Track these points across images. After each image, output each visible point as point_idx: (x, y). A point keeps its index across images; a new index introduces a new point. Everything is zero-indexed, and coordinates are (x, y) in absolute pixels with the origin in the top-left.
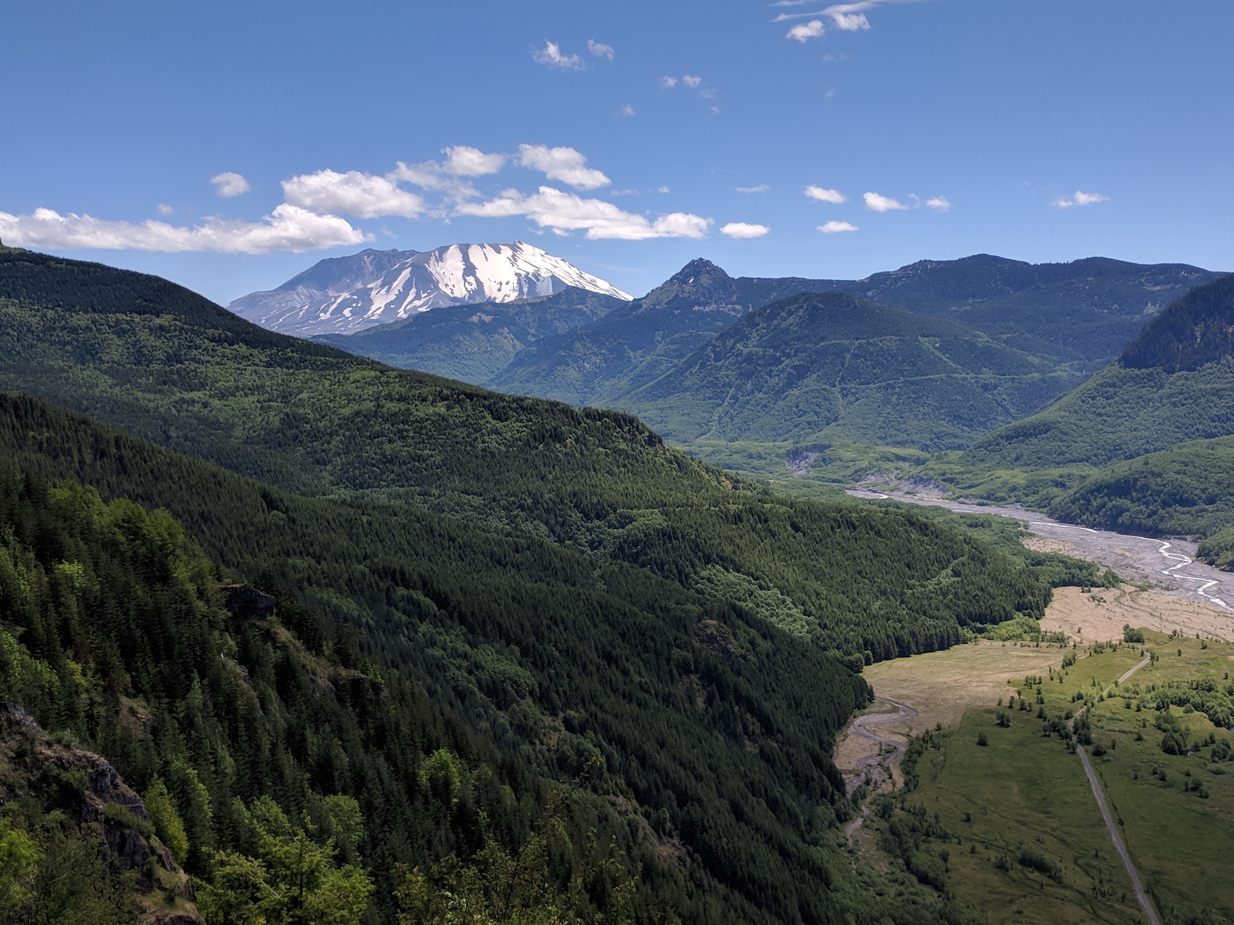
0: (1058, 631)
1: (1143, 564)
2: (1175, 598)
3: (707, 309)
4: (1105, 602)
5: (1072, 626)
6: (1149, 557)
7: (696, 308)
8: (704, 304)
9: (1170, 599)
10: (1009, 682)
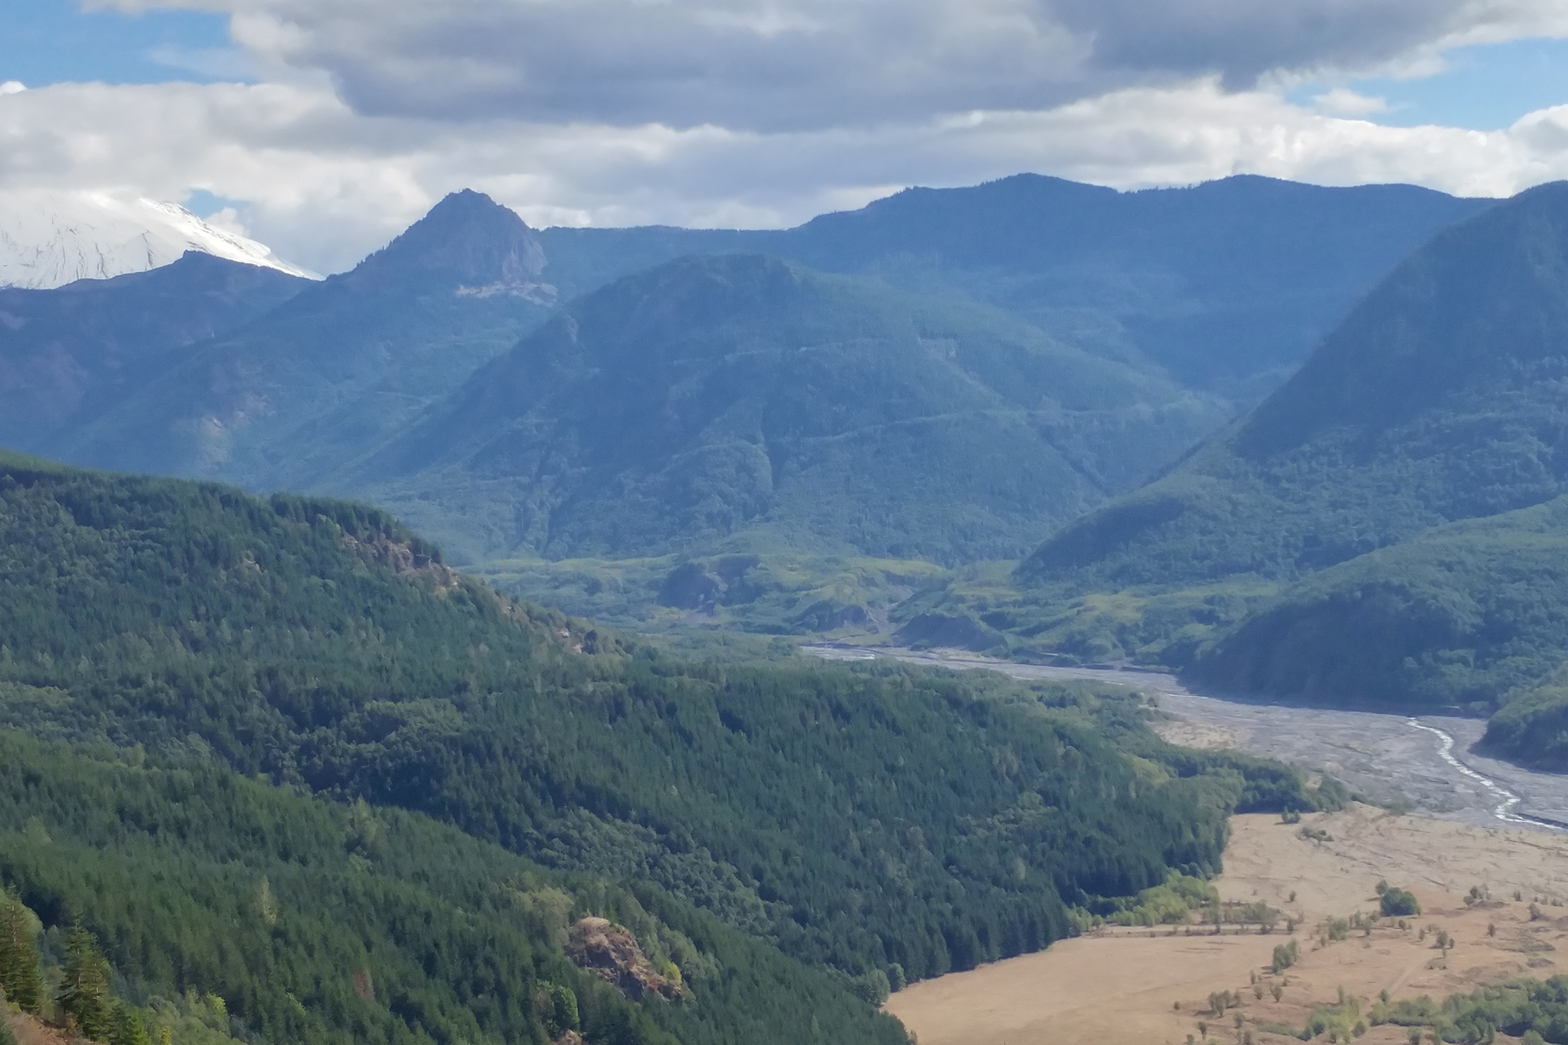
0: (1254, 900)
1: (1388, 763)
2: (1460, 826)
3: (486, 292)
4: (1330, 839)
5: (1278, 888)
6: (1397, 748)
7: (463, 291)
8: (478, 283)
9: (1452, 827)
10: (1177, 1007)
